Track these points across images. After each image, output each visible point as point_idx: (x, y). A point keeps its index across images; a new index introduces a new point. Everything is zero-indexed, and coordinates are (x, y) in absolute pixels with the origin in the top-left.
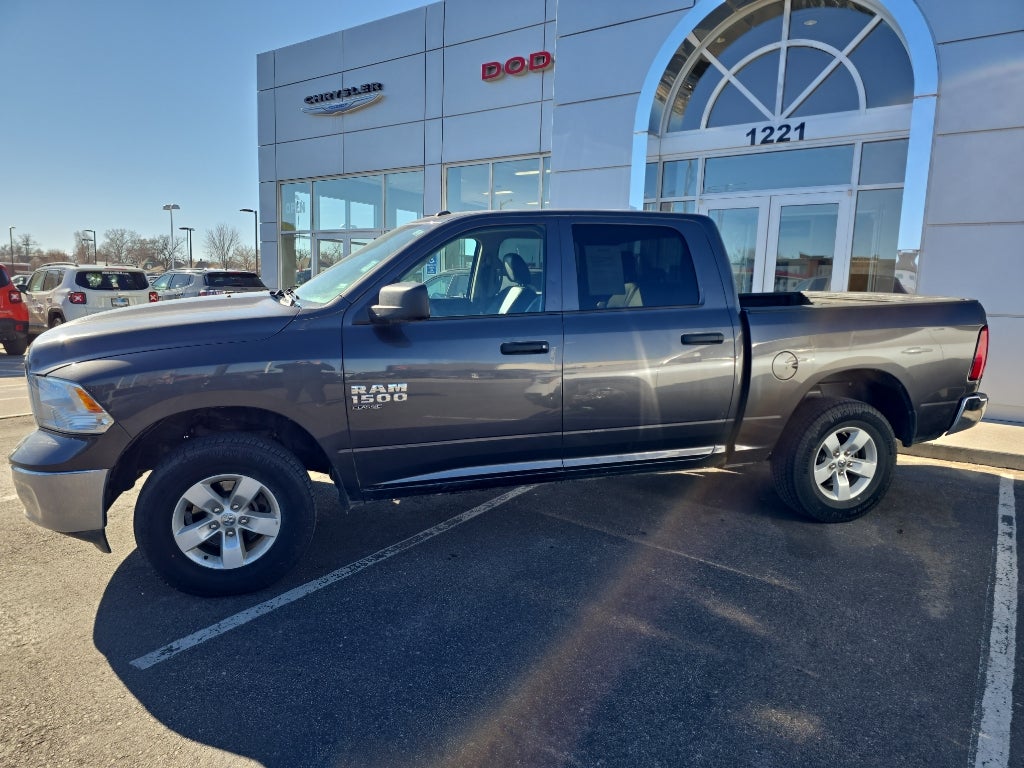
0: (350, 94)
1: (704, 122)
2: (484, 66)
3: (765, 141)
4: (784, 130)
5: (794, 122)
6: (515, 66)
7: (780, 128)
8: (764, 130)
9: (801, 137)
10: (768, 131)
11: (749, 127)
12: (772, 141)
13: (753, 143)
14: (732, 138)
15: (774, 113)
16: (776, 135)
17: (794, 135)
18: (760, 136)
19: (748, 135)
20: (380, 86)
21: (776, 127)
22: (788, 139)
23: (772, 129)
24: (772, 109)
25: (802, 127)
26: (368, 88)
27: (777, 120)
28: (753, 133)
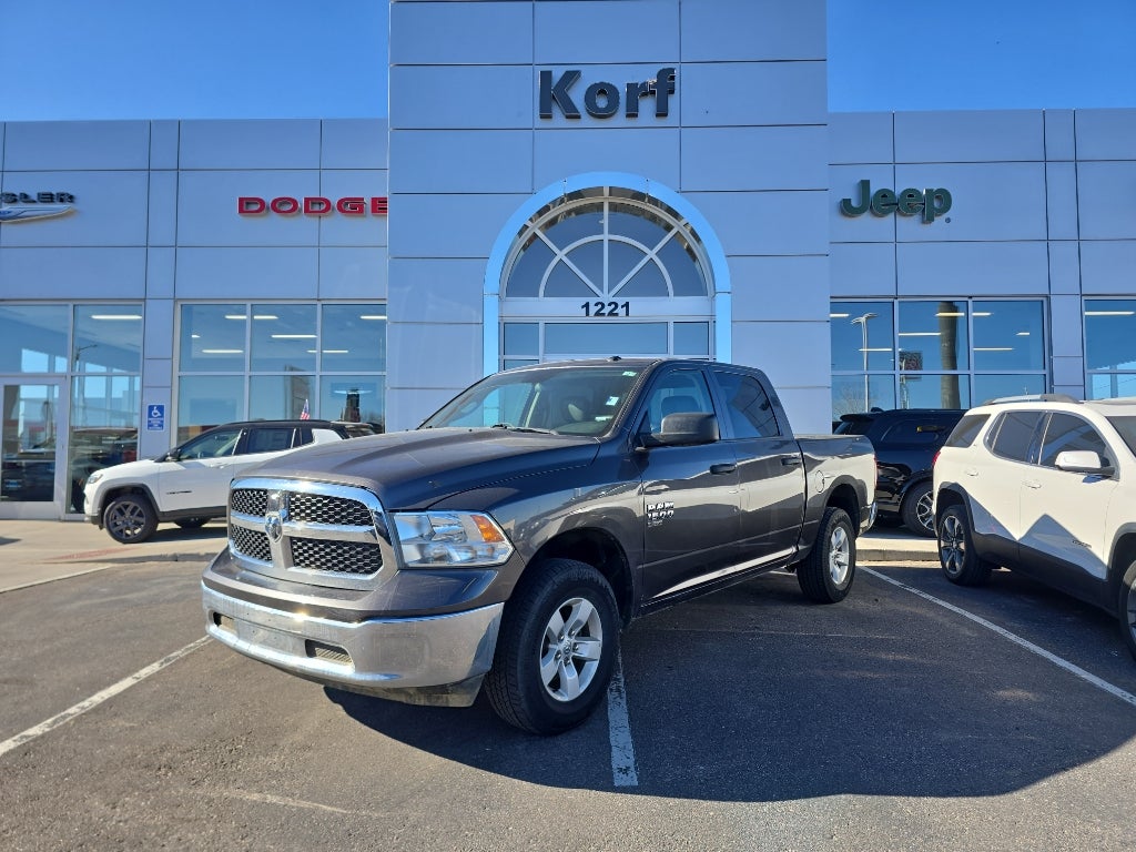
0: (15, 201)
1: (541, 292)
2: (241, 200)
3: (598, 314)
4: (613, 306)
5: (621, 301)
6: (283, 206)
7: (610, 305)
8: (596, 305)
9: (627, 314)
10: (600, 306)
11: (584, 300)
12: (603, 314)
13: (587, 314)
14: (568, 308)
15: (602, 291)
16: (607, 310)
17: (621, 311)
18: (593, 309)
19: (583, 307)
20: (71, 198)
21: (606, 304)
22: (617, 314)
23: (603, 305)
24: (601, 288)
25: (627, 305)
26: (47, 198)
27: (606, 297)
28: (587, 306)
